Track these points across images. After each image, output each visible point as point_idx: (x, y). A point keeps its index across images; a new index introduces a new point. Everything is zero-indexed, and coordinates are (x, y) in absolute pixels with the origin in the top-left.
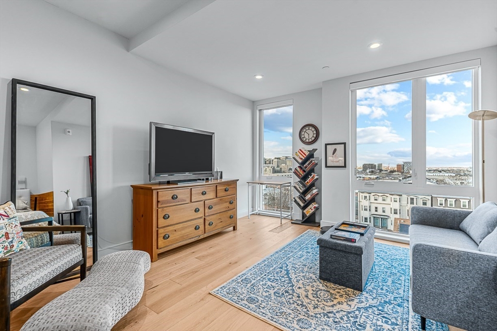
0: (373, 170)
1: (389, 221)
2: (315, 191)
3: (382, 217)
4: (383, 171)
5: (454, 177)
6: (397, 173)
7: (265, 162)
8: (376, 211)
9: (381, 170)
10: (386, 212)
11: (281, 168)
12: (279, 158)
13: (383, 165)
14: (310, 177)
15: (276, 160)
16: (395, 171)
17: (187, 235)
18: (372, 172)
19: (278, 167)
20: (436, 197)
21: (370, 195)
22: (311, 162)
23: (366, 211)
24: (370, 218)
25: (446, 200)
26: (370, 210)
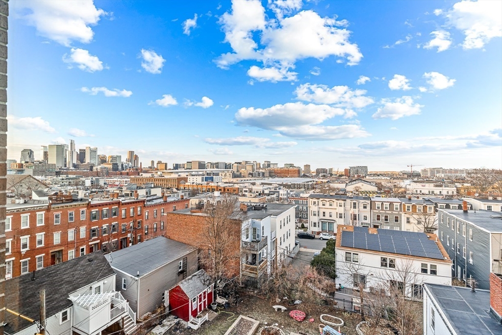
0: (325, 174)
1: (335, 225)
3: (329, 221)
4: (333, 175)
5: (388, 180)
6: (344, 177)
7: (226, 166)
8: (324, 216)
9: (331, 175)
10: (332, 216)
11: (241, 173)
12: (240, 163)
13: (333, 170)
15: (236, 165)
16: (343, 175)
18: (324, 176)
19: (238, 171)
20: (375, 201)
21: (318, 200)
23: (314, 217)
24: (319, 223)
25: (382, 204)
26: (318, 215)
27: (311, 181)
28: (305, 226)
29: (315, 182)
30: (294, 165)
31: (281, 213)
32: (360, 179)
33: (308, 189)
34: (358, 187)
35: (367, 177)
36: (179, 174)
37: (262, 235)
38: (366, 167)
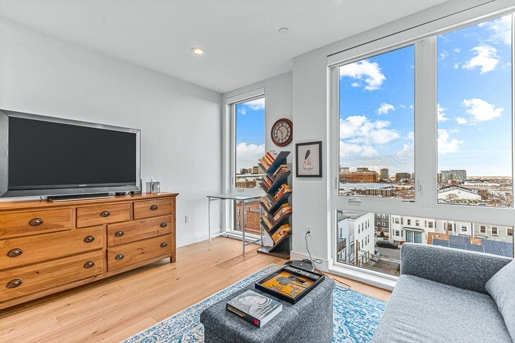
0: (407, 179)
1: (423, 235)
2: (284, 210)
3: (415, 230)
5: (497, 187)
8: (409, 224)
10: (419, 225)
14: (280, 190)
17: (67, 277)
18: (406, 181)
22: (281, 169)
23: (397, 224)
24: (402, 231)
26: (402, 223)
27: (390, 187)
28: (385, 235)
29: (394, 189)
30: (369, 169)
31: (360, 216)
32: (454, 185)
33: (386, 196)
34: (452, 195)
35: (466, 183)
36: (247, 178)
37: (340, 237)
38: (464, 171)
